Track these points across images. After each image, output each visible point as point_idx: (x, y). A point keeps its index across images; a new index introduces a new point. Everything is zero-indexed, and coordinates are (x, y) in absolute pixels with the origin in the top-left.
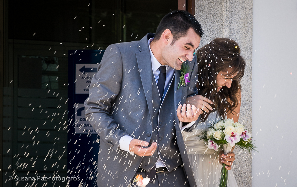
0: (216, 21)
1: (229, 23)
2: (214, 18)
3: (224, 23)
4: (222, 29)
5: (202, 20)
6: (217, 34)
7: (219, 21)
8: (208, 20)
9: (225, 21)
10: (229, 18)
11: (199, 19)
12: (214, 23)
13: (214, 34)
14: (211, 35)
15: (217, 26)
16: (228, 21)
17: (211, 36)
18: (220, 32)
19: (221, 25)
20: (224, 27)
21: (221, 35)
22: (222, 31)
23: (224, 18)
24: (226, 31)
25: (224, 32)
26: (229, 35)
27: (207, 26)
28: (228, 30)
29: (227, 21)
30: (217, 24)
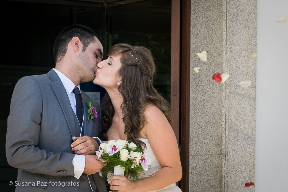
0: (214, 42)
1: (229, 44)
2: (212, 38)
3: (223, 45)
4: (221, 52)
5: (198, 41)
6: (216, 57)
7: (218, 42)
8: (206, 41)
9: (225, 42)
10: (229, 39)
11: (196, 39)
12: (213, 44)
13: (213, 57)
14: (208, 58)
15: (216, 48)
16: (229, 42)
17: (209, 60)
18: (219, 55)
19: (220, 46)
20: (224, 49)
21: (221, 59)
22: (221, 53)
23: (224, 38)
24: (226, 53)
25: (224, 54)
26: (229, 59)
27: (204, 48)
28: (228, 53)
29: (227, 42)
30: (216, 45)
